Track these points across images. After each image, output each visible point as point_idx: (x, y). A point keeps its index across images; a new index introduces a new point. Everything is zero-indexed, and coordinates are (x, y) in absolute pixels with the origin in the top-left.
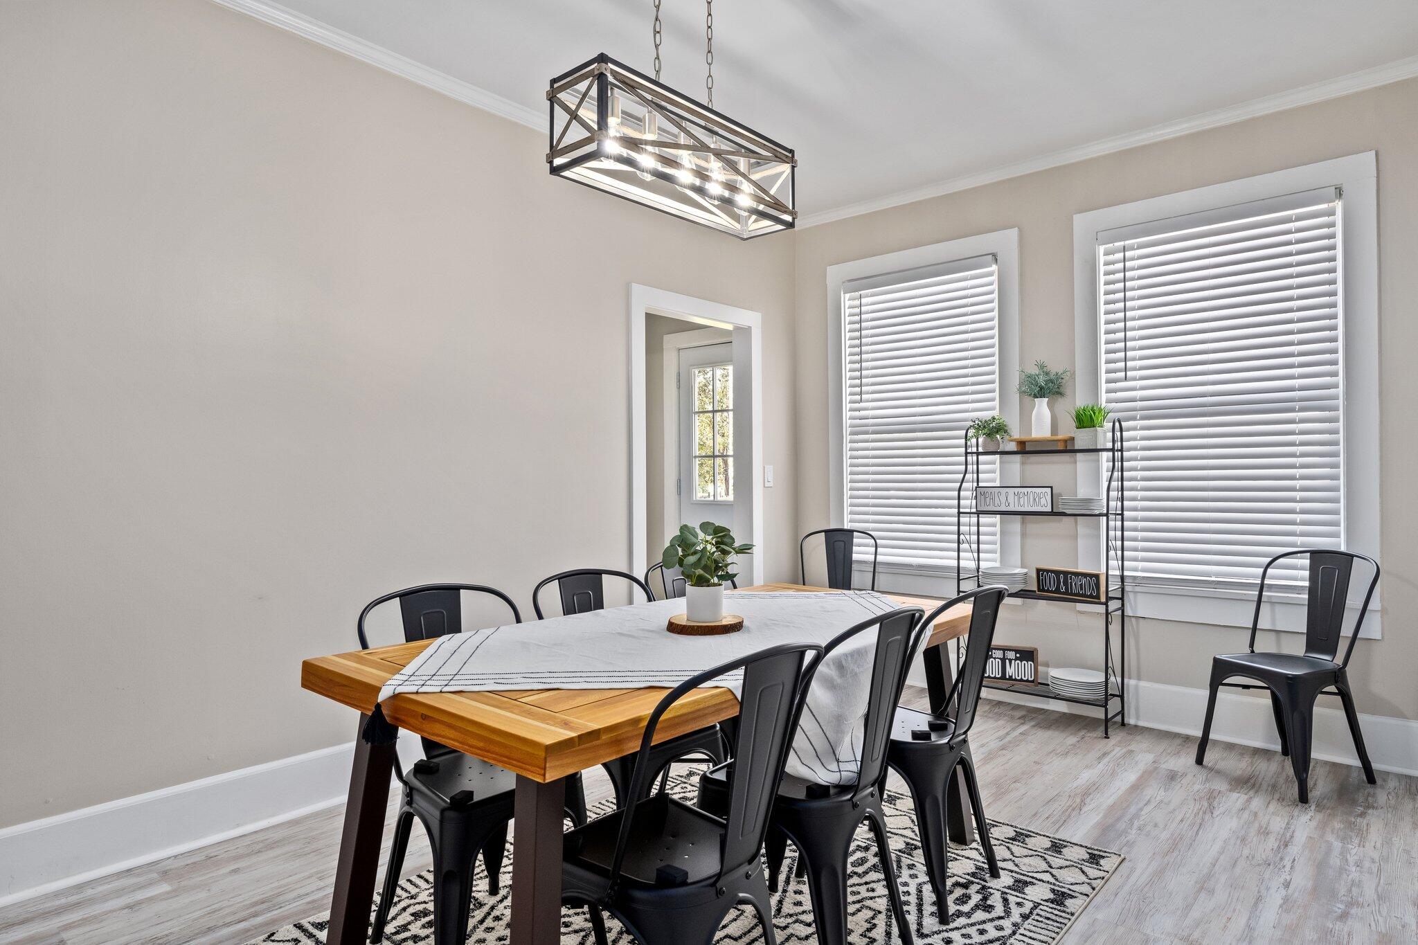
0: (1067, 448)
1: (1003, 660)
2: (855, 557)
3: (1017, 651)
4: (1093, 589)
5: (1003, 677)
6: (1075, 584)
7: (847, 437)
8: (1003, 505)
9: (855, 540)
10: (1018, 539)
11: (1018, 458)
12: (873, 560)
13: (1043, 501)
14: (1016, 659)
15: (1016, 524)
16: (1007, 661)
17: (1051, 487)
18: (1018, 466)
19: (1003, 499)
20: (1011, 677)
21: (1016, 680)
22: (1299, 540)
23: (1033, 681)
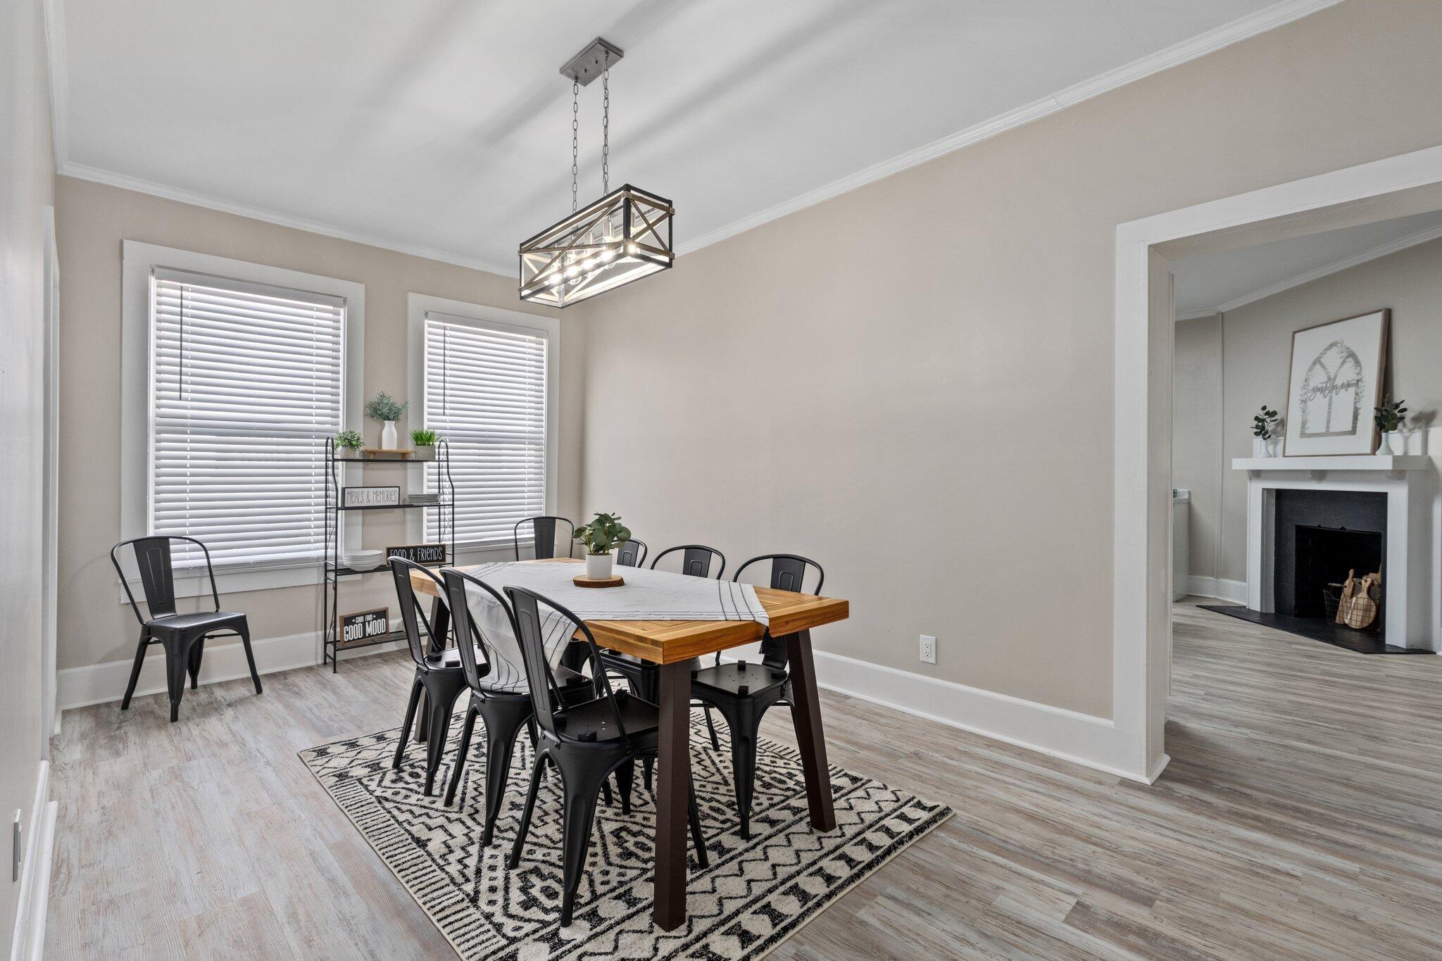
0: (401, 458)
1: (364, 624)
2: (174, 564)
3: (373, 614)
4: (440, 555)
5: (364, 636)
6: (424, 554)
7: (152, 436)
8: (365, 502)
9: (172, 547)
10: (360, 528)
11: (361, 464)
12: (207, 565)
13: (393, 497)
14: (374, 619)
15: (358, 517)
16: (367, 623)
17: (399, 487)
18: (361, 471)
19: (365, 496)
20: (369, 634)
21: (373, 636)
22: (526, 513)
23: (385, 633)
